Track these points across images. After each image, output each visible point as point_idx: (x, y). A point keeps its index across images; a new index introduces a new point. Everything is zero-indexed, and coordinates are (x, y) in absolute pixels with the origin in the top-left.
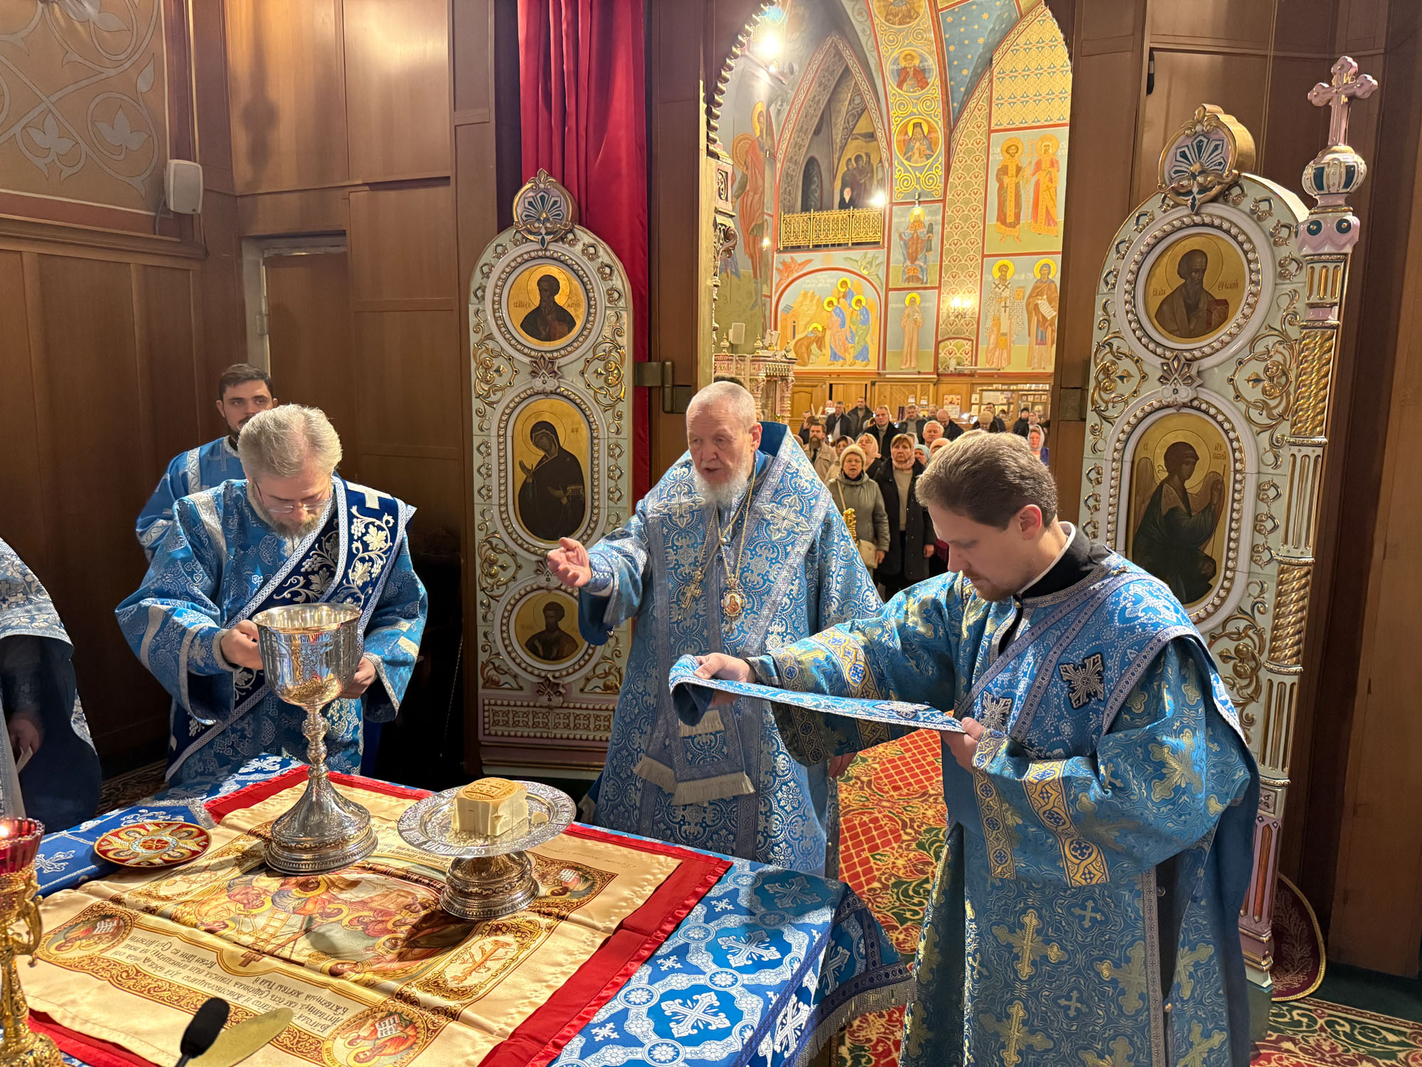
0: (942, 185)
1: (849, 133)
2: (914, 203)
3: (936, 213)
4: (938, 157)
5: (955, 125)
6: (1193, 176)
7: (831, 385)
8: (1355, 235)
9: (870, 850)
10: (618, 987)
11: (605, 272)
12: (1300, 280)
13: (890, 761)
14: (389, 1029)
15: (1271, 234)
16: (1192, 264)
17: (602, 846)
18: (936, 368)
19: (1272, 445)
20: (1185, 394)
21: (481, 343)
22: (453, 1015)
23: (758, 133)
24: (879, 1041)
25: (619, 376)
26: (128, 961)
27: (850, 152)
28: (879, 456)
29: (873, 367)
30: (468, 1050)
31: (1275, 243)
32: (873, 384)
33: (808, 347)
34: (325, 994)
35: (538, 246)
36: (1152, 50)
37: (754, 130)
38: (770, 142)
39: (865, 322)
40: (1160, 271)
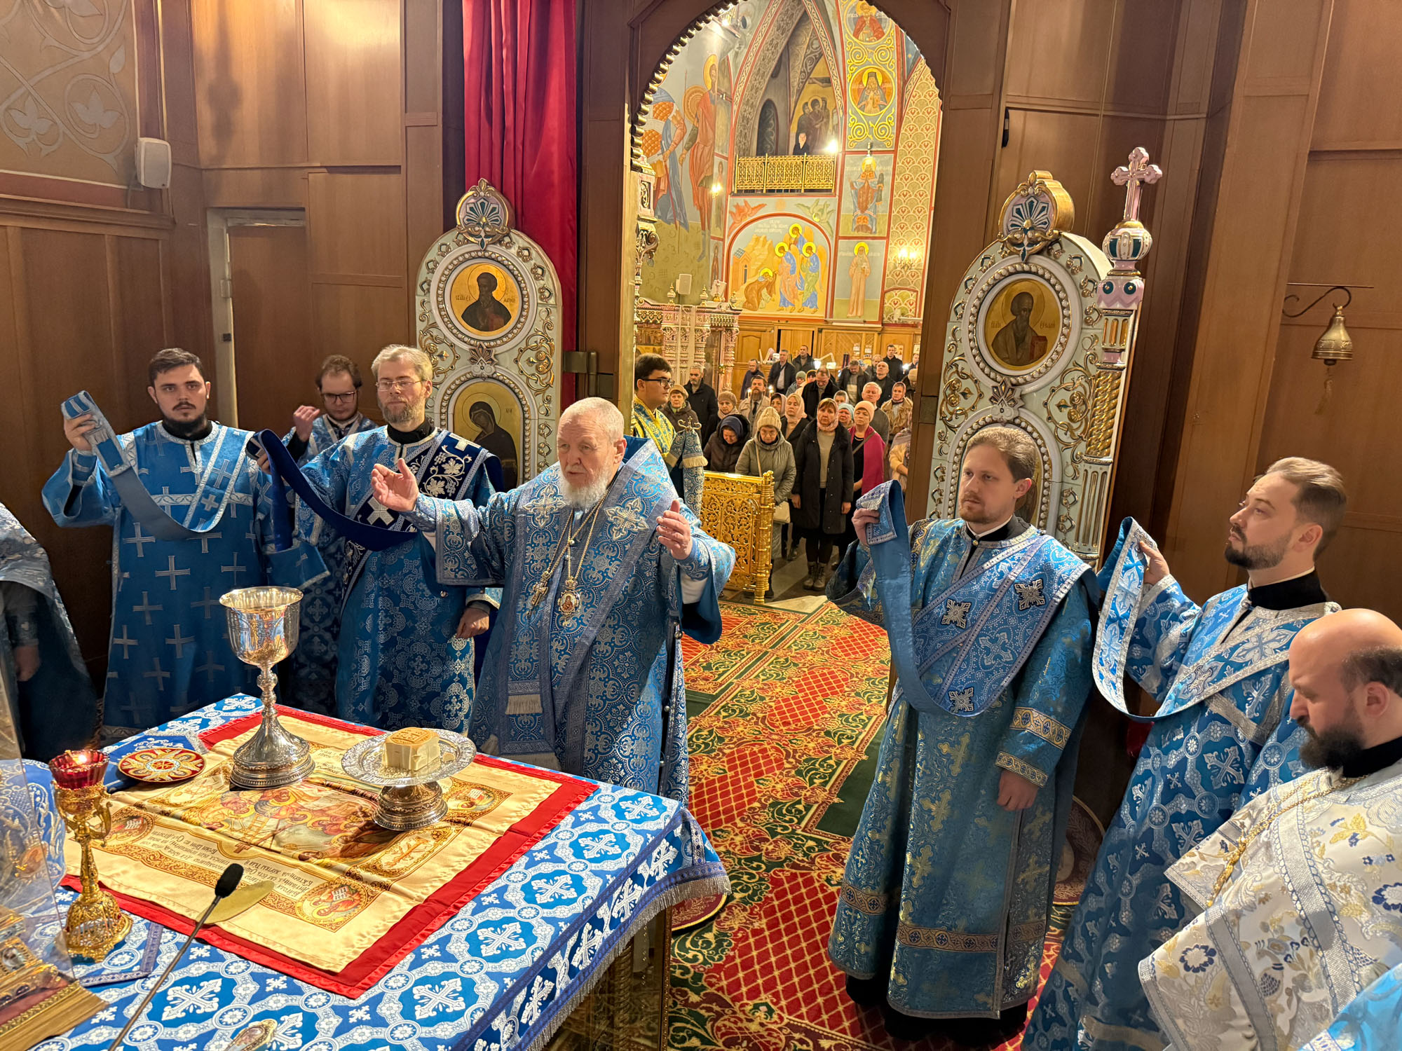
0: (894, 136)
1: (807, 76)
2: (865, 152)
3: (887, 164)
4: (889, 111)
5: (909, 76)
6: (1025, 231)
7: (779, 331)
8: (1140, 295)
9: (756, 775)
10: (503, 870)
11: (538, 272)
12: (1097, 329)
13: (784, 700)
14: (341, 895)
15: (1081, 287)
16: (1022, 304)
17: (504, 773)
18: (881, 318)
19: (1073, 461)
20: (1009, 413)
21: (426, 331)
22: (386, 887)
23: (709, 86)
24: (740, 929)
25: (549, 366)
26: (154, 849)
27: (807, 97)
28: (804, 415)
29: (820, 314)
30: (395, 908)
31: (1083, 295)
32: (820, 331)
33: (759, 291)
34: (296, 871)
35: (478, 248)
36: (1007, 109)
37: (705, 82)
38: (726, 84)
39: (815, 269)
40: (998, 307)
